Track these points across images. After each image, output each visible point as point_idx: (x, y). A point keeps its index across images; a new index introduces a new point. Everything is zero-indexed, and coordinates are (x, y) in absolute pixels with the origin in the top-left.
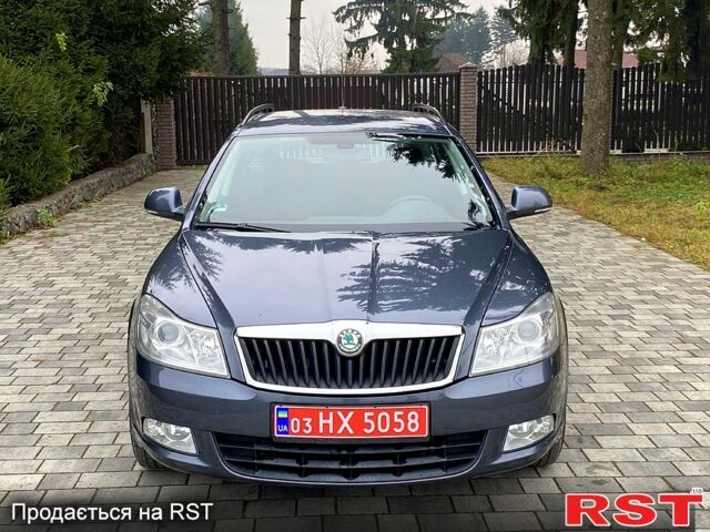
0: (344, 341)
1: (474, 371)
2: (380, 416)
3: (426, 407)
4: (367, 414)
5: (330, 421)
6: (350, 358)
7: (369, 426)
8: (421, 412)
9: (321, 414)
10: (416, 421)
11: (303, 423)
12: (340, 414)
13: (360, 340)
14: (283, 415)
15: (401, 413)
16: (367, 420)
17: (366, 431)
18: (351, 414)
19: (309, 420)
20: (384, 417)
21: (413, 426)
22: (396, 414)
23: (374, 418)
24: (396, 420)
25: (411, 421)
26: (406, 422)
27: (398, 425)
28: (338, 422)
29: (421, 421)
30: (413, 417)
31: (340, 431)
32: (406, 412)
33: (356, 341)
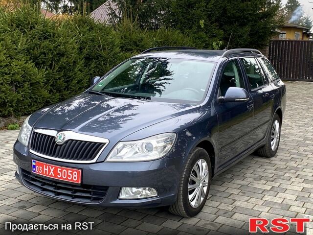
0: (58, 138)
1: (108, 159)
2: (63, 171)
3: (80, 171)
4: (59, 169)
5: (47, 170)
6: (59, 145)
7: (59, 174)
8: (78, 172)
9: (45, 166)
10: (76, 176)
11: (39, 168)
12: (50, 167)
13: (64, 138)
14: (34, 164)
15: (71, 171)
16: (59, 172)
17: (58, 176)
18: (54, 168)
19: (41, 168)
20: (64, 172)
21: (75, 178)
22: (69, 171)
23: (61, 171)
24: (69, 174)
25: (74, 176)
26: (73, 176)
27: (69, 176)
28: (49, 171)
29: (78, 176)
30: (75, 174)
31: (50, 175)
32: (73, 171)
33: (62, 139)
